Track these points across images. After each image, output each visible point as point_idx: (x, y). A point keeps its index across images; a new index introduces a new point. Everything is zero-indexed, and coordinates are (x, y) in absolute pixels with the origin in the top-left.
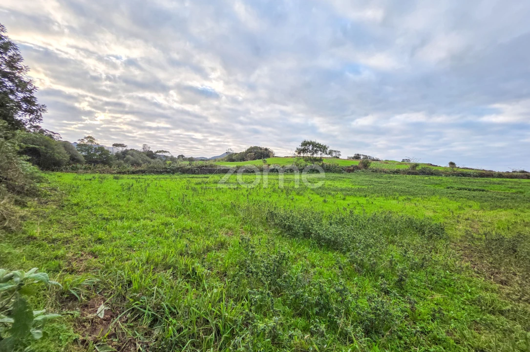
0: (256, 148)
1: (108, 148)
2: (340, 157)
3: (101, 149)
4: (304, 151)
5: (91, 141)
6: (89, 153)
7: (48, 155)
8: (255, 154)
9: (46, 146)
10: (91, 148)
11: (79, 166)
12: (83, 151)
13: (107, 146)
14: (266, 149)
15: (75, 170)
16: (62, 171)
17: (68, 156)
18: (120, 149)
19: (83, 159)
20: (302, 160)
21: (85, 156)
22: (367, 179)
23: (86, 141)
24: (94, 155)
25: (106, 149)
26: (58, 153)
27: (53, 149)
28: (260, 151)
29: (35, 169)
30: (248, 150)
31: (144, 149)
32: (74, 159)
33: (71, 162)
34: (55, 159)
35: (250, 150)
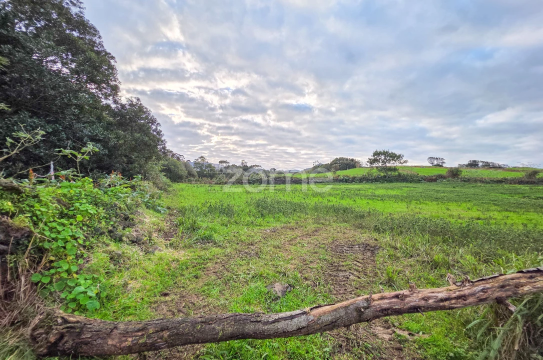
0: (341, 159)
1: (215, 165)
2: (444, 165)
3: (210, 165)
4: (375, 161)
5: (203, 160)
6: (201, 169)
7: (175, 171)
8: (340, 166)
9: (174, 166)
10: (202, 165)
11: (192, 179)
12: (197, 168)
13: (214, 163)
14: (352, 160)
15: (190, 181)
16: (182, 182)
17: (186, 172)
18: (225, 165)
19: (196, 174)
20: (375, 170)
21: (197, 172)
22: (449, 189)
23: (200, 160)
24: (205, 170)
25: (213, 165)
26: (181, 170)
27: (178, 168)
28: (345, 162)
29: (168, 180)
30: (333, 161)
31: (242, 164)
32: (190, 174)
33: (189, 176)
34: (179, 175)
35: (335, 162)
